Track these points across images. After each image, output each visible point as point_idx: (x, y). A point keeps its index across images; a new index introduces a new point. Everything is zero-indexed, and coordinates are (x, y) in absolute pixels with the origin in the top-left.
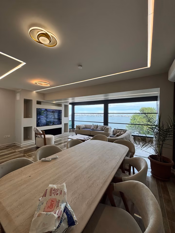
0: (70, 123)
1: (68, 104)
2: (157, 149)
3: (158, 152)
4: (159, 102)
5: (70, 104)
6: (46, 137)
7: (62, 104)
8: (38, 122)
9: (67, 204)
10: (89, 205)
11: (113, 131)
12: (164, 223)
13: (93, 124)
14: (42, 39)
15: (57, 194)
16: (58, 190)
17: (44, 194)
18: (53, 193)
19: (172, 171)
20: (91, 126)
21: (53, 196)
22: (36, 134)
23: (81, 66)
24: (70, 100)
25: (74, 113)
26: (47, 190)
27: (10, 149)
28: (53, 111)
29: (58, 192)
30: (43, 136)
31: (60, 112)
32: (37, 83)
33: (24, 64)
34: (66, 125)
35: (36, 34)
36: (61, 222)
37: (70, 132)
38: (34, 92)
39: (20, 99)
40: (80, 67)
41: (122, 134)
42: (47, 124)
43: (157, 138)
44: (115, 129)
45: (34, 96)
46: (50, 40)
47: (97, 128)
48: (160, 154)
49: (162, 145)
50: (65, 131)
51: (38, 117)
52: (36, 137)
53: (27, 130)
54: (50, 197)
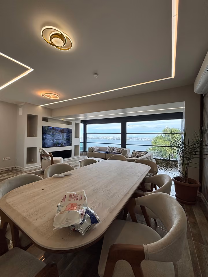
0: (81, 145)
1: (79, 122)
2: (182, 170)
3: (183, 173)
4: (184, 120)
5: (82, 122)
6: (53, 159)
7: (72, 122)
8: (44, 142)
9: (88, 208)
10: (111, 212)
11: (132, 153)
12: (189, 245)
13: (108, 146)
14: (55, 40)
15: (77, 199)
16: (78, 195)
17: (63, 199)
18: (73, 198)
19: (198, 195)
20: (106, 148)
21: (73, 201)
22: (41, 155)
23: (97, 74)
24: (82, 117)
25: (87, 134)
26: (66, 195)
27: (10, 173)
28: (62, 131)
29: (78, 198)
30: (50, 158)
31: (69, 131)
32: (45, 96)
33: (31, 71)
34: (76, 147)
35: (49, 35)
36: (84, 220)
37: (81, 155)
38: (40, 107)
39: (22, 114)
40: (96, 76)
41: (142, 155)
42: (54, 145)
43: (182, 158)
44: (134, 151)
45: (39, 111)
46: (64, 42)
47: (114, 150)
48: (185, 175)
49: (188, 165)
50: (76, 154)
51: (44, 137)
52: (42, 158)
53: (31, 151)
54: (70, 202)
